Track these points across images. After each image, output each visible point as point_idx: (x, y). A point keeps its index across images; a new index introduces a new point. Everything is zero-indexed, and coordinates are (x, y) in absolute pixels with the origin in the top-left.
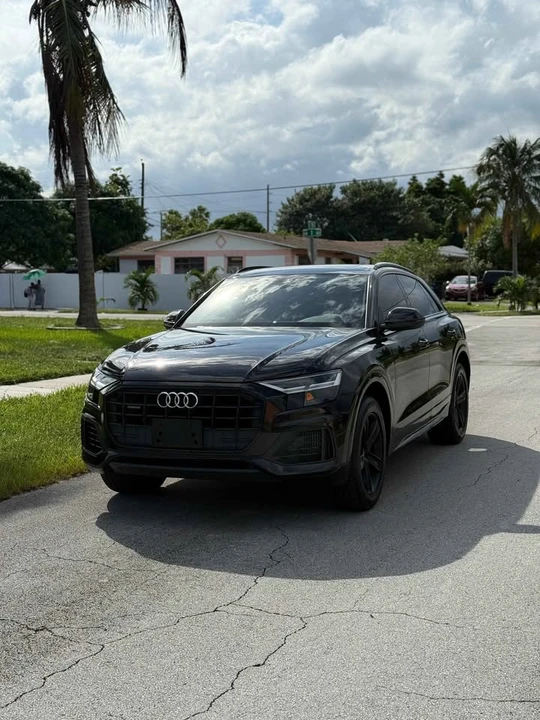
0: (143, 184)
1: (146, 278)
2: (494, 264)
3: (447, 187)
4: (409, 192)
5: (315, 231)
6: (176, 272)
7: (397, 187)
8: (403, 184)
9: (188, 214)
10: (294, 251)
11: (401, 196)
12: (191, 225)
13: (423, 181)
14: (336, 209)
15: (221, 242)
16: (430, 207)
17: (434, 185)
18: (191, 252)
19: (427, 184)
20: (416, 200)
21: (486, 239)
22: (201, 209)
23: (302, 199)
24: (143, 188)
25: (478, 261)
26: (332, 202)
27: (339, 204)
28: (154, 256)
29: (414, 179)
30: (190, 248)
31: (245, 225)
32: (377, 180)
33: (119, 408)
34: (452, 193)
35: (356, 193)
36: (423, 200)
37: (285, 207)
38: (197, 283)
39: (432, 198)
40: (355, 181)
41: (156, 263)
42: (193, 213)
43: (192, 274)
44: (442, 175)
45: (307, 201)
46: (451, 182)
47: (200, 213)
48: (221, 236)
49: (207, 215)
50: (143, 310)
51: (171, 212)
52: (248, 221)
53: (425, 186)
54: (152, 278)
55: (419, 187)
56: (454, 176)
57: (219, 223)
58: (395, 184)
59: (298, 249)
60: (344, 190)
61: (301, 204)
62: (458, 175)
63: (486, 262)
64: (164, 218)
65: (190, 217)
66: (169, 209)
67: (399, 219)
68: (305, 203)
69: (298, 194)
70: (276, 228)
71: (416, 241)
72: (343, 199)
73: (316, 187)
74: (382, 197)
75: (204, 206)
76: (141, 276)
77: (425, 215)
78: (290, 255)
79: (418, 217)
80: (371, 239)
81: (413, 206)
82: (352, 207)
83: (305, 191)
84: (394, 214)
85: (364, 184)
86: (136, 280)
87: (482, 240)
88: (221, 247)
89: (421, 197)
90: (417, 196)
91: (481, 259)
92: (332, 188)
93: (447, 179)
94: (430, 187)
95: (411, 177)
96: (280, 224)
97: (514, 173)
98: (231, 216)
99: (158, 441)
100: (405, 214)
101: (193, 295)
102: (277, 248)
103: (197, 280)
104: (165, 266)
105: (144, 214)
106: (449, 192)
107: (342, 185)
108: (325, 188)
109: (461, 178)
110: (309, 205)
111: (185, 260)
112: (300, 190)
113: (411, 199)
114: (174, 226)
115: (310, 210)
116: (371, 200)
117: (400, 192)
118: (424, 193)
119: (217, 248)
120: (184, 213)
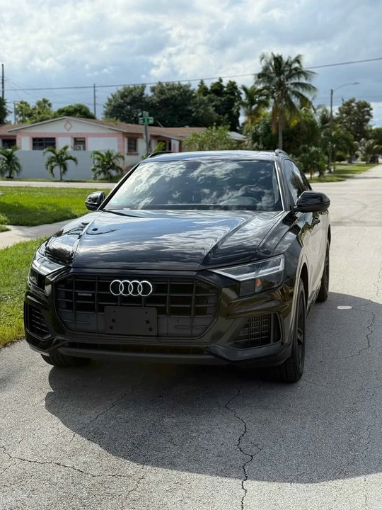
0: (3, 80)
1: (12, 153)
2: (264, 146)
3: (225, 89)
4: (199, 92)
5: (148, 120)
6: (34, 149)
7: (191, 88)
8: (195, 86)
9: (35, 104)
10: (124, 134)
11: (194, 95)
12: (39, 113)
13: (208, 85)
14: (147, 103)
15: (68, 126)
16: (214, 104)
17: (216, 87)
18: (45, 133)
19: (212, 87)
20: (205, 98)
21: (258, 127)
22: (45, 101)
23: (123, 96)
24: (3, 83)
25: (253, 143)
26: (144, 98)
27: (150, 100)
28: (16, 136)
29: (202, 82)
30: (44, 131)
31: (81, 113)
32: (176, 83)
33: (68, 295)
34: (229, 93)
35: (162, 92)
36: (209, 98)
37: (110, 101)
38: (53, 157)
39: (216, 97)
40: (160, 83)
41: (17, 142)
42: (39, 104)
43: (49, 151)
44: (221, 81)
45: (126, 96)
46: (228, 85)
47: (44, 104)
48: (68, 122)
49: (50, 105)
50: (10, 178)
51: (22, 103)
52: (83, 111)
53: (209, 88)
54: (16, 153)
55: (206, 89)
56: (230, 82)
57: (61, 112)
58: (190, 86)
59: (127, 133)
60: (153, 90)
61: (122, 98)
62: (232, 81)
63: (259, 144)
64: (17, 107)
65: (37, 107)
66: (20, 100)
67: (193, 112)
68: (125, 98)
69: (119, 91)
70: (103, 116)
71: (214, 128)
72: (153, 96)
73: (131, 86)
74: (181, 95)
75: (47, 99)
76: (8, 152)
77: (212, 109)
78: (121, 137)
79: (206, 110)
80: (172, 126)
81: (202, 102)
82: (159, 102)
83: (125, 89)
84: (190, 108)
85: (167, 85)
86: (4, 155)
87: (256, 128)
88: (68, 130)
89: (208, 96)
90: (205, 95)
91: (255, 142)
92: (143, 87)
93: (225, 83)
94: (214, 88)
95: (200, 81)
96: (106, 114)
97: (280, 80)
98: (70, 107)
99: (111, 328)
100: (197, 108)
101: (49, 167)
102: (111, 131)
103: (53, 155)
104: (25, 144)
105: (4, 104)
106: (226, 93)
107: (150, 85)
108: (138, 87)
109: (234, 83)
110: (128, 100)
111: (40, 139)
112: (121, 88)
113: (202, 97)
114: (26, 113)
115: (128, 104)
116: (173, 97)
117: (192, 92)
118: (209, 93)
119: (66, 131)
120: (32, 104)
